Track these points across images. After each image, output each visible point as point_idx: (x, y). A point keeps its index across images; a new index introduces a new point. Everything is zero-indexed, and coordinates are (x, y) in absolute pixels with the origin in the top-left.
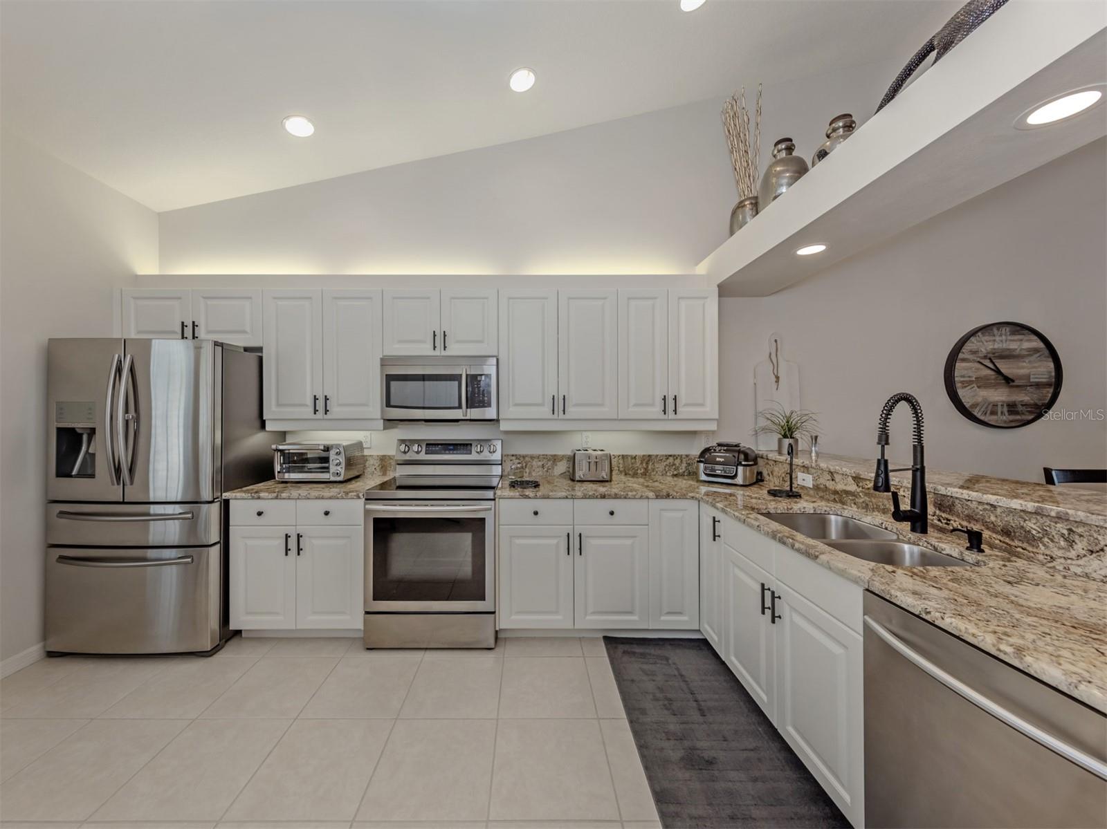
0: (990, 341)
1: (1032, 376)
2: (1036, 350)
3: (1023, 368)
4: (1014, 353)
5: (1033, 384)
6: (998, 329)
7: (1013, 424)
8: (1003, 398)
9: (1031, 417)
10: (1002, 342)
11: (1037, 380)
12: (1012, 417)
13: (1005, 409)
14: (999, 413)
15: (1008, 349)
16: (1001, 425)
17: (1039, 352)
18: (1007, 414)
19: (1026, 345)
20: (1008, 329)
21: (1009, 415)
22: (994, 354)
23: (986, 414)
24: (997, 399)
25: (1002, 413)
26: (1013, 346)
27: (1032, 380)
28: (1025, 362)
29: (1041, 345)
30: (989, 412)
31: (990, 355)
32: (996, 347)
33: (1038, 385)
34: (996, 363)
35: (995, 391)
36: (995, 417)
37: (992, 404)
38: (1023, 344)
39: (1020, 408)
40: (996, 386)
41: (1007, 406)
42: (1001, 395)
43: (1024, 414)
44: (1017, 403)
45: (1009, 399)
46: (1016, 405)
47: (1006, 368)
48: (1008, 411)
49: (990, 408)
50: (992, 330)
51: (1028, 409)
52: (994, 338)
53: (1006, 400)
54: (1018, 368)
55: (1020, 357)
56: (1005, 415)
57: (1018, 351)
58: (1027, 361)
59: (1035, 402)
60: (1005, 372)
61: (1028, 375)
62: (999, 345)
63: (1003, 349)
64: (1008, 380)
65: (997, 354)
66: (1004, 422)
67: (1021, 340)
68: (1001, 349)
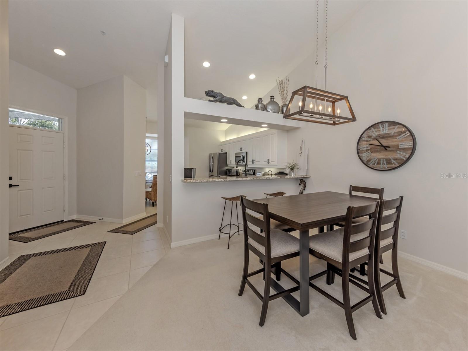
0: (378, 131)
1: (400, 145)
2: (401, 133)
3: (396, 141)
4: (391, 135)
6: (382, 125)
7: (390, 169)
8: (384, 157)
10: (384, 130)
11: (403, 147)
12: (389, 166)
13: (385, 162)
14: (382, 163)
15: (387, 134)
16: (383, 169)
17: (404, 133)
19: (400, 130)
20: (387, 124)
22: (379, 136)
23: (375, 164)
24: (381, 157)
25: (383, 163)
26: (390, 132)
27: (400, 147)
28: (396, 138)
30: (376, 163)
31: (377, 137)
32: (381, 133)
33: (404, 150)
34: (380, 141)
35: (380, 153)
36: (380, 166)
37: (378, 160)
38: (396, 129)
39: (393, 161)
40: (380, 151)
41: (386, 160)
42: (382, 155)
43: (395, 164)
44: (391, 159)
45: (387, 157)
46: (391, 160)
47: (385, 142)
48: (386, 163)
49: (377, 162)
50: (379, 126)
51: (397, 161)
52: (380, 129)
53: (385, 158)
54: (393, 142)
55: (394, 136)
56: (384, 164)
57: (392, 134)
58: (397, 138)
59: (402, 158)
60: (384, 144)
61: (398, 145)
62: (382, 132)
63: (383, 134)
64: (386, 148)
65: (381, 137)
66: (385, 168)
67: (395, 128)
68: (382, 134)
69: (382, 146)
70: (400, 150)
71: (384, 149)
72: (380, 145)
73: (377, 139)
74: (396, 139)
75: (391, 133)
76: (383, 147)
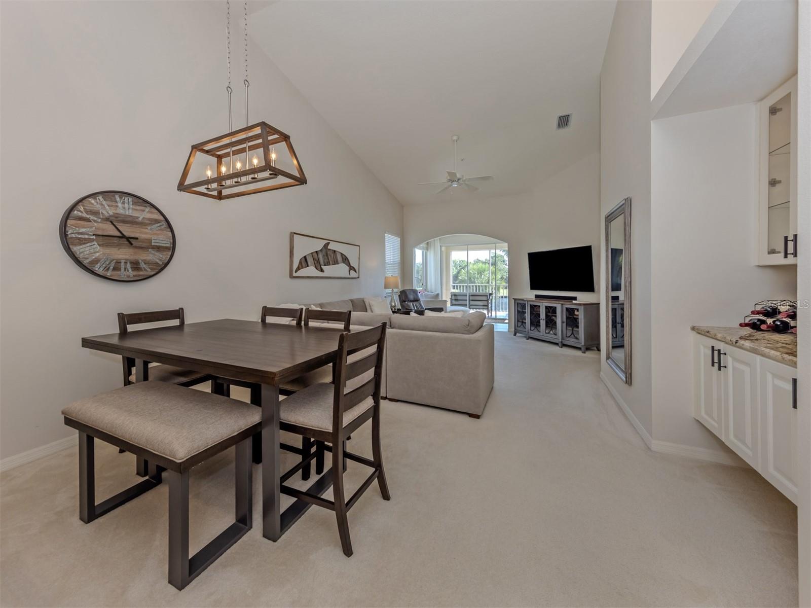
0: (112, 206)
1: (153, 241)
2: (157, 221)
3: (146, 233)
4: (137, 220)
5: (154, 247)
6: (121, 198)
7: (138, 279)
8: (127, 257)
9: (153, 273)
10: (125, 208)
11: (158, 244)
12: (135, 273)
13: (129, 266)
14: (123, 269)
15: (131, 216)
16: (125, 279)
17: (159, 223)
18: (130, 270)
19: (148, 216)
20: (130, 199)
21: (132, 271)
22: (116, 218)
23: (108, 269)
24: (121, 257)
25: (125, 269)
26: (135, 214)
27: (153, 244)
28: (147, 228)
29: (161, 218)
30: (111, 268)
31: (112, 218)
32: (118, 212)
33: (159, 248)
34: (118, 226)
35: (119, 250)
36: (119, 273)
37: (115, 261)
38: (146, 214)
39: (142, 265)
40: (119, 246)
41: (130, 263)
42: (123, 254)
43: (145, 270)
44: (140, 261)
45: (133, 258)
46: (139, 263)
47: (128, 231)
48: (131, 267)
49: (113, 264)
50: (114, 197)
51: (149, 266)
52: (116, 204)
53: (129, 258)
54: (141, 233)
55: (142, 224)
56: (128, 271)
57: (140, 219)
58: (149, 228)
59: (156, 262)
60: (127, 234)
61: (149, 240)
62: (120, 211)
63: (124, 215)
64: (129, 241)
65: (119, 219)
66: (128, 276)
67: (144, 211)
68: (122, 215)
69: (123, 236)
70: (154, 248)
71: (127, 242)
72: (118, 234)
73: (111, 222)
74: (147, 230)
75: (139, 217)
76: (125, 240)
